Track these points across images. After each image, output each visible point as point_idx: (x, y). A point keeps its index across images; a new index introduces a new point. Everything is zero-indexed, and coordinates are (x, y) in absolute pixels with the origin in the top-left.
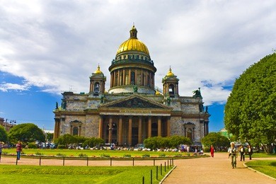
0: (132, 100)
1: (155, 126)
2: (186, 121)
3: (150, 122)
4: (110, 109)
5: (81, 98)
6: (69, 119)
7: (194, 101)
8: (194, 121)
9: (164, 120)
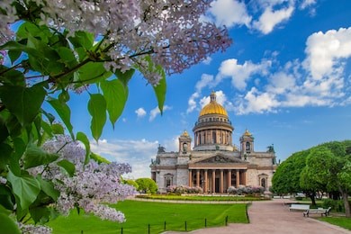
0: (215, 157)
1: (234, 176)
2: (260, 172)
3: (230, 173)
4: (197, 164)
5: (171, 155)
6: (163, 172)
7: (268, 155)
8: (267, 172)
9: (242, 172)
